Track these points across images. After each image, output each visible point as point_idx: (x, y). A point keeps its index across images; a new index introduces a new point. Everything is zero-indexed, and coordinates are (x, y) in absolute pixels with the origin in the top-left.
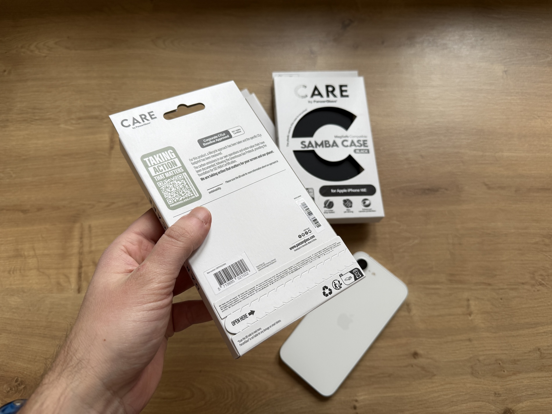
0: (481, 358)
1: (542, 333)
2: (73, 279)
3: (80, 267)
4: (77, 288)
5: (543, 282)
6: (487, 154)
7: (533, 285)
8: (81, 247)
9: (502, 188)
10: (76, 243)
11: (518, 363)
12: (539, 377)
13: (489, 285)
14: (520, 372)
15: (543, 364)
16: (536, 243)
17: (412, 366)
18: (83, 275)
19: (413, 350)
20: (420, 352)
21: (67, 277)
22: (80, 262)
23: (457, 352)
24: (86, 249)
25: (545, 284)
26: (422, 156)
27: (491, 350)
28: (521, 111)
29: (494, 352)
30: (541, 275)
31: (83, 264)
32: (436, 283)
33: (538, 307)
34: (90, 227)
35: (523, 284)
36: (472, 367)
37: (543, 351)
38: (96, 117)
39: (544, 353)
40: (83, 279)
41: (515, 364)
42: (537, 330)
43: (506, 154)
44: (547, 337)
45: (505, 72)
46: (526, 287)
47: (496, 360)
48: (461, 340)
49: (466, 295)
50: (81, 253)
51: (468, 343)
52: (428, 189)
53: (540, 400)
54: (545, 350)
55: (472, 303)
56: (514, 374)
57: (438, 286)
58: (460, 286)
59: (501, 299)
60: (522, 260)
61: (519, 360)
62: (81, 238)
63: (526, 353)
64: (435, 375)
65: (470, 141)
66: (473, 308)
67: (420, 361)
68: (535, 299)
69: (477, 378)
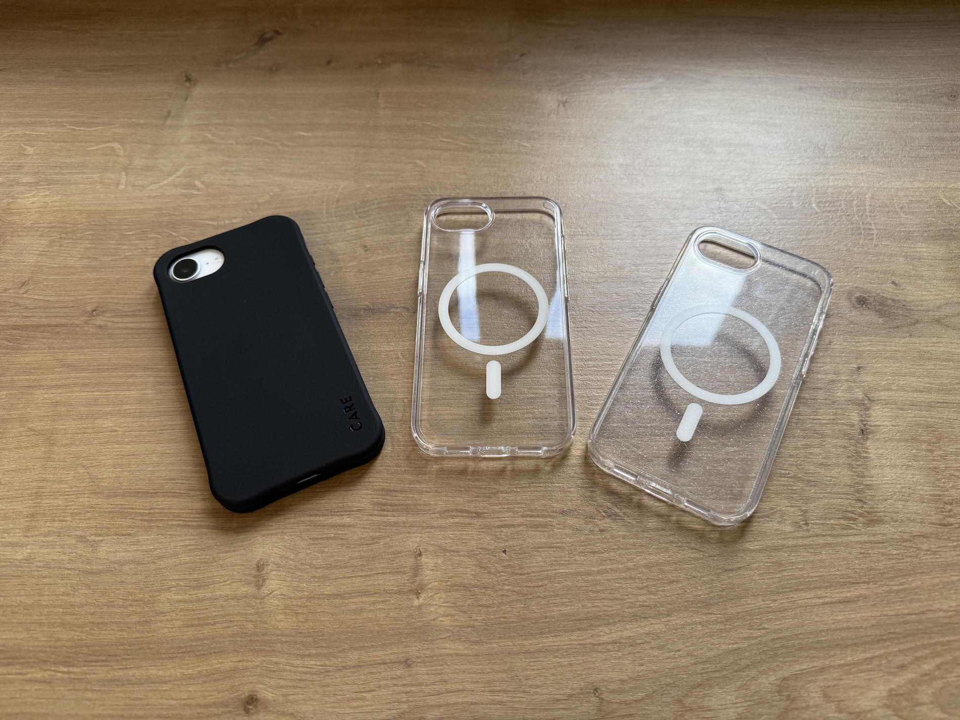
1: (608, 643)
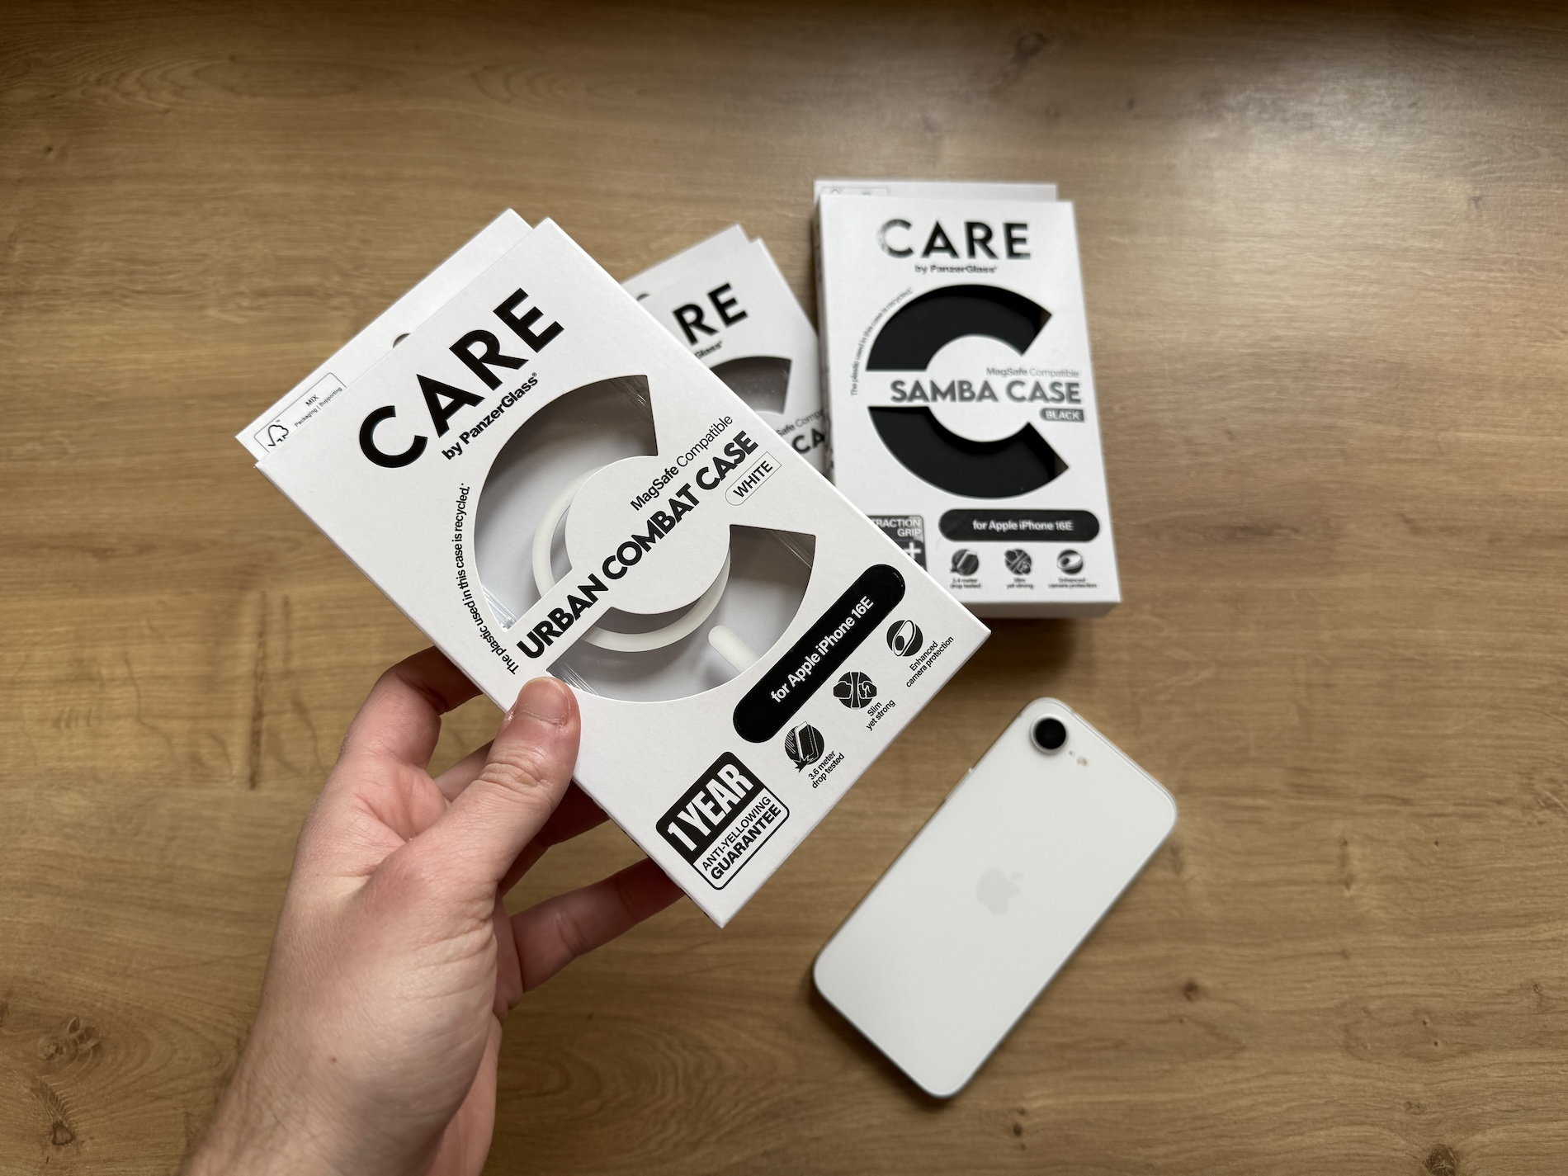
0: (1372, 1006)
2: (238, 747)
3: (258, 716)
4: (247, 773)
5: (1557, 800)
6: (1415, 433)
7: (1527, 808)
8: (262, 660)
9: (1450, 531)
10: (246, 646)
11: (1477, 1022)
12: (1532, 1064)
13: (1405, 802)
14: (1479, 1048)
15: (1545, 1026)
16: (1542, 690)
17: (1181, 1021)
18: (264, 739)
19: (1184, 978)
20: (1205, 981)
21: (220, 742)
22: (258, 701)
23: (1308, 985)
24: (275, 665)
25: (1561, 805)
26: (1230, 434)
27: (1402, 983)
28: (1516, 316)
29: (1410, 991)
30: (1552, 780)
31: (266, 708)
32: (1255, 791)
33: (1537, 868)
34: (286, 603)
35: (1499, 802)
36: (1346, 1029)
37: (1545, 992)
38: (309, 292)
39: (1549, 998)
40: (263, 748)
41: (1469, 1024)
42: (1532, 933)
43: (1466, 436)
44: (1560, 952)
45: (1476, 200)
46: (1507, 811)
47: (1415, 1013)
48: (1321, 954)
49: (1338, 828)
50: (259, 677)
51: (1338, 962)
52: (1245, 529)
53: (1532, 1127)
54: (1552, 988)
55: (1354, 850)
56: (1463, 1053)
57: (1261, 802)
58: (1322, 803)
59: (1436, 843)
60: (1499, 737)
61: (1478, 1015)
62: (261, 634)
63: (1498, 995)
64: (1243, 1049)
65: (1366, 395)
66: (1356, 865)
67: (1204, 1008)
68: (1532, 847)
69: (1361, 1059)
